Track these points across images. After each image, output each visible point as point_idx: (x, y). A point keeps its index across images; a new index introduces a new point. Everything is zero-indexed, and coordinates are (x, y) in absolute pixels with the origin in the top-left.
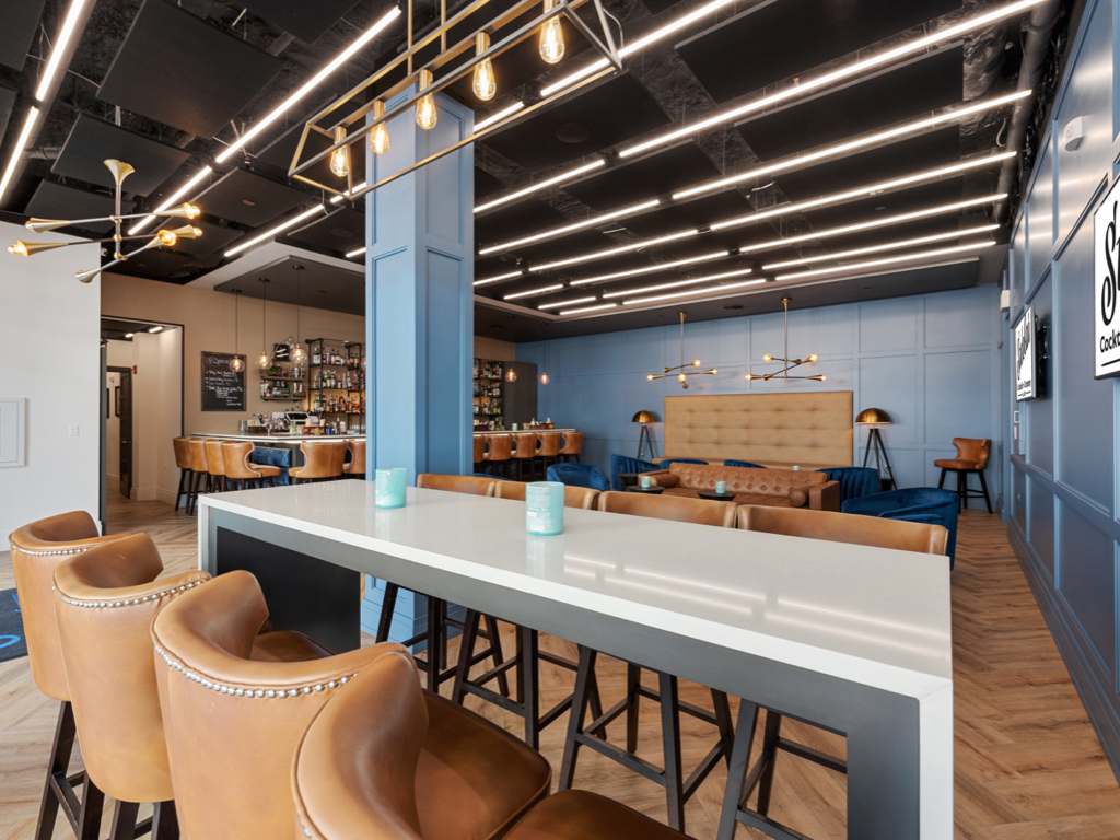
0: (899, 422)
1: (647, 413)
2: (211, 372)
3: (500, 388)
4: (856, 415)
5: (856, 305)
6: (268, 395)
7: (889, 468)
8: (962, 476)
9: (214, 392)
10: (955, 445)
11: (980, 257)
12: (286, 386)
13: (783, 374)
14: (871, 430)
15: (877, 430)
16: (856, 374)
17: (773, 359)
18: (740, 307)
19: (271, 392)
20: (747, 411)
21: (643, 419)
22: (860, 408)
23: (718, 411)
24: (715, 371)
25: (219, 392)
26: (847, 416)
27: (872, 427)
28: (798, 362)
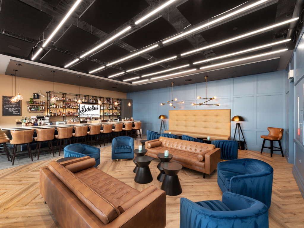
0: (247, 121)
1: (163, 116)
2: (6, 103)
3: (120, 107)
4: (232, 118)
5: (232, 79)
6: (30, 110)
7: (243, 137)
8: (272, 142)
9: (8, 110)
10: (268, 130)
11: (280, 57)
12: (37, 107)
13: (205, 104)
14: (237, 124)
15: (239, 124)
16: (232, 103)
17: (201, 98)
18: (191, 80)
19: (31, 109)
20: (195, 115)
21: (162, 118)
22: (233, 116)
23: (185, 115)
24: (183, 102)
25: (10, 109)
26: (229, 118)
27: (237, 122)
28: (211, 99)
